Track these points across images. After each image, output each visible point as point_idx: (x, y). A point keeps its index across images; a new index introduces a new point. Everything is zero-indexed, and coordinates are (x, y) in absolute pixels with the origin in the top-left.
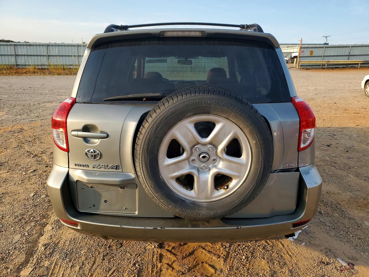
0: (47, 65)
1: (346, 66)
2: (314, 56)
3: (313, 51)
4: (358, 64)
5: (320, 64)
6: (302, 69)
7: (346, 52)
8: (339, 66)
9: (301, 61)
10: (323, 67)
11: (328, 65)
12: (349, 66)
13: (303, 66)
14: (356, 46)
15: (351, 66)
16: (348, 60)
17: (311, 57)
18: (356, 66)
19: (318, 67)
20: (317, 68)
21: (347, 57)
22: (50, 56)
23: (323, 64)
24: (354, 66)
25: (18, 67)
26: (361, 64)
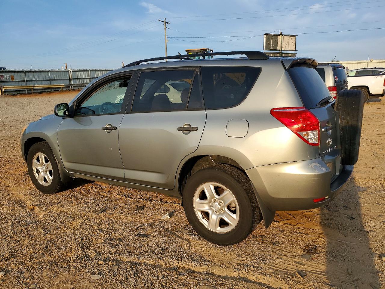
1: (50, 90)
2: (16, 81)
3: (13, 76)
4: (60, 88)
5: (31, 89)
6: (8, 95)
7: (46, 76)
8: (44, 91)
9: (4, 86)
10: (29, 92)
11: (34, 90)
12: (53, 90)
13: (8, 92)
14: (54, 72)
15: (55, 90)
16: (51, 84)
17: (13, 82)
18: (59, 90)
19: (24, 92)
20: (22, 94)
21: (49, 81)
23: (28, 89)
24: (57, 90)
26: (63, 87)
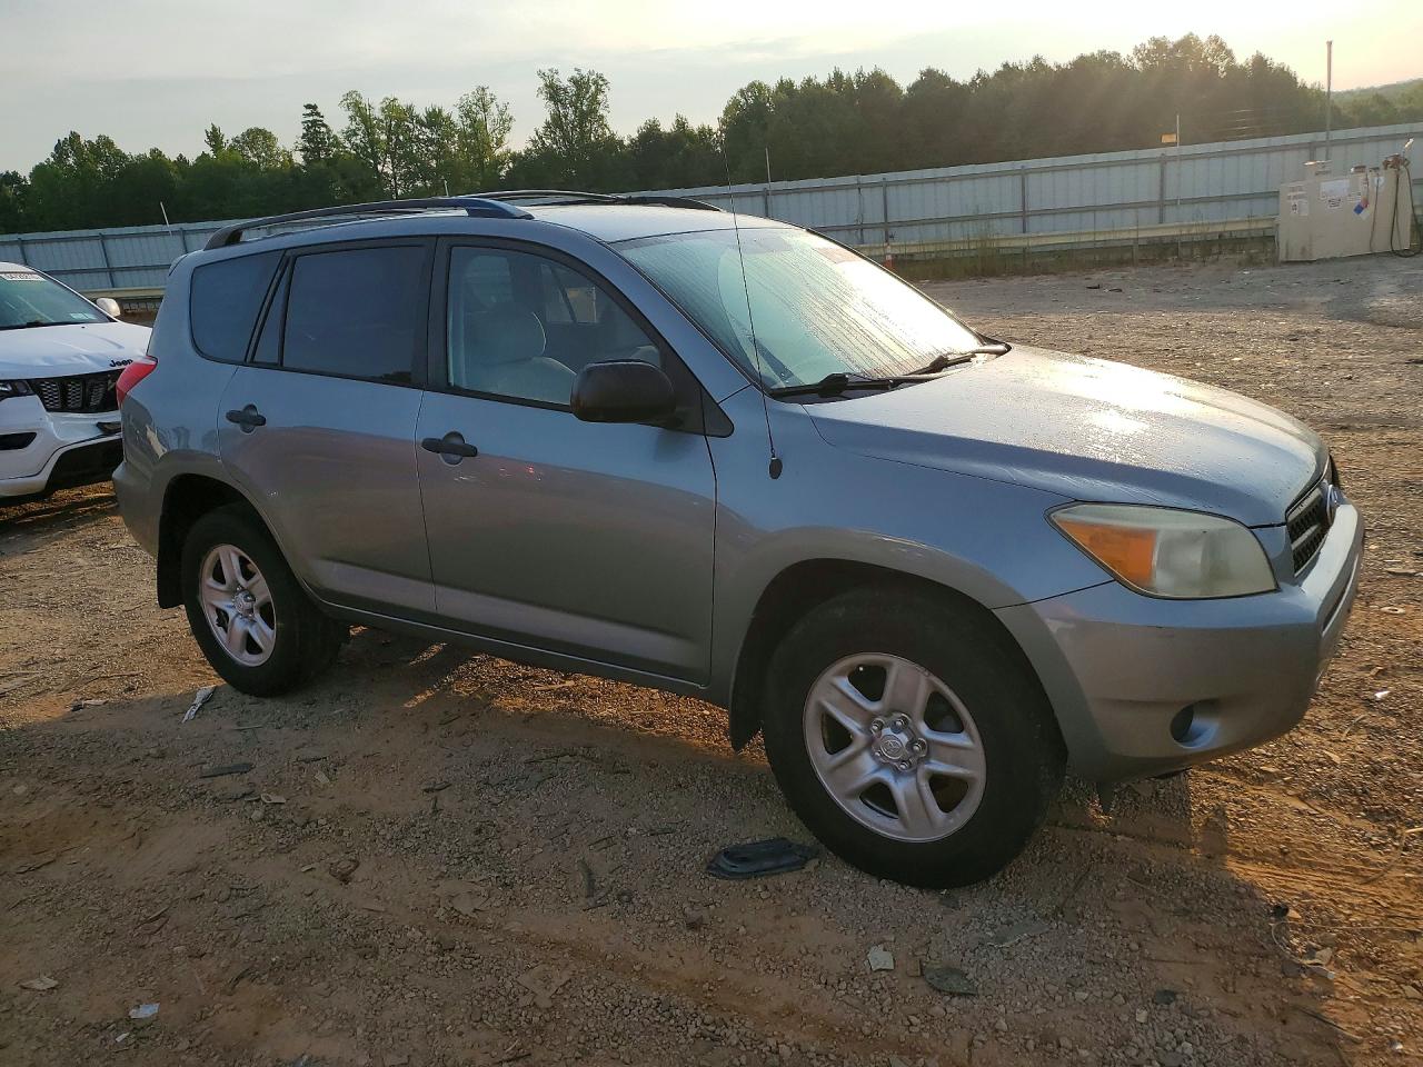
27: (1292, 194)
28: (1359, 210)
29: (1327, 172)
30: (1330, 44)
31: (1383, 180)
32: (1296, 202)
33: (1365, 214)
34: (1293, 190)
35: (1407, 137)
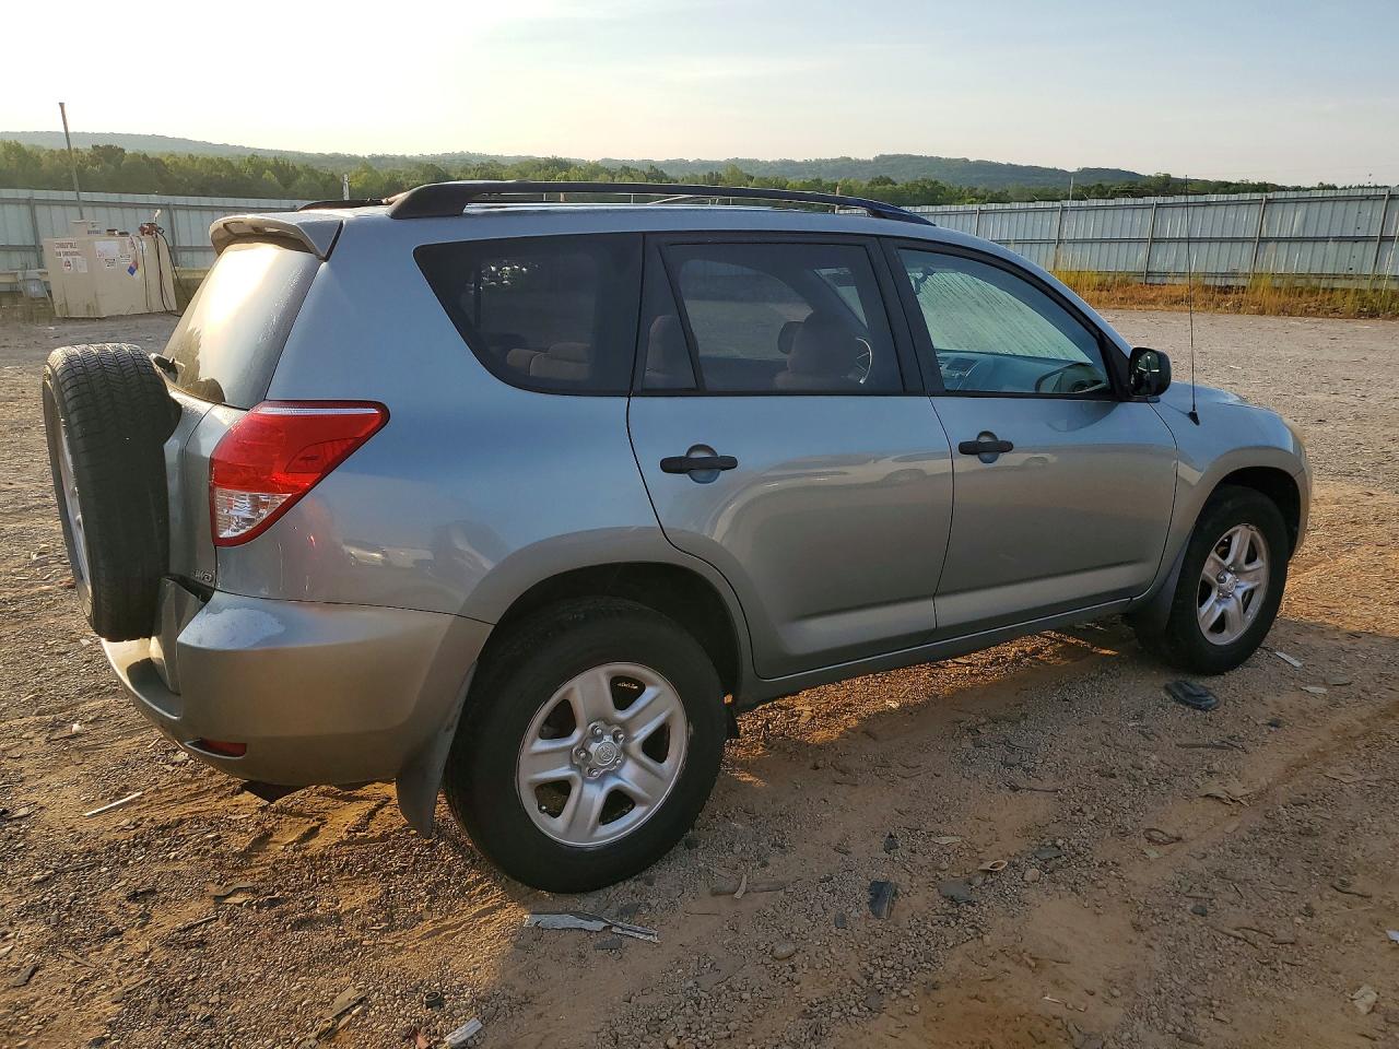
0: (1246, 275)
22: (1267, 240)
25: (1150, 280)
27: (61, 250)
28: (132, 271)
29: (97, 232)
30: (62, 105)
31: (146, 244)
32: (70, 258)
33: (138, 274)
34: (62, 246)
35: (156, 206)
